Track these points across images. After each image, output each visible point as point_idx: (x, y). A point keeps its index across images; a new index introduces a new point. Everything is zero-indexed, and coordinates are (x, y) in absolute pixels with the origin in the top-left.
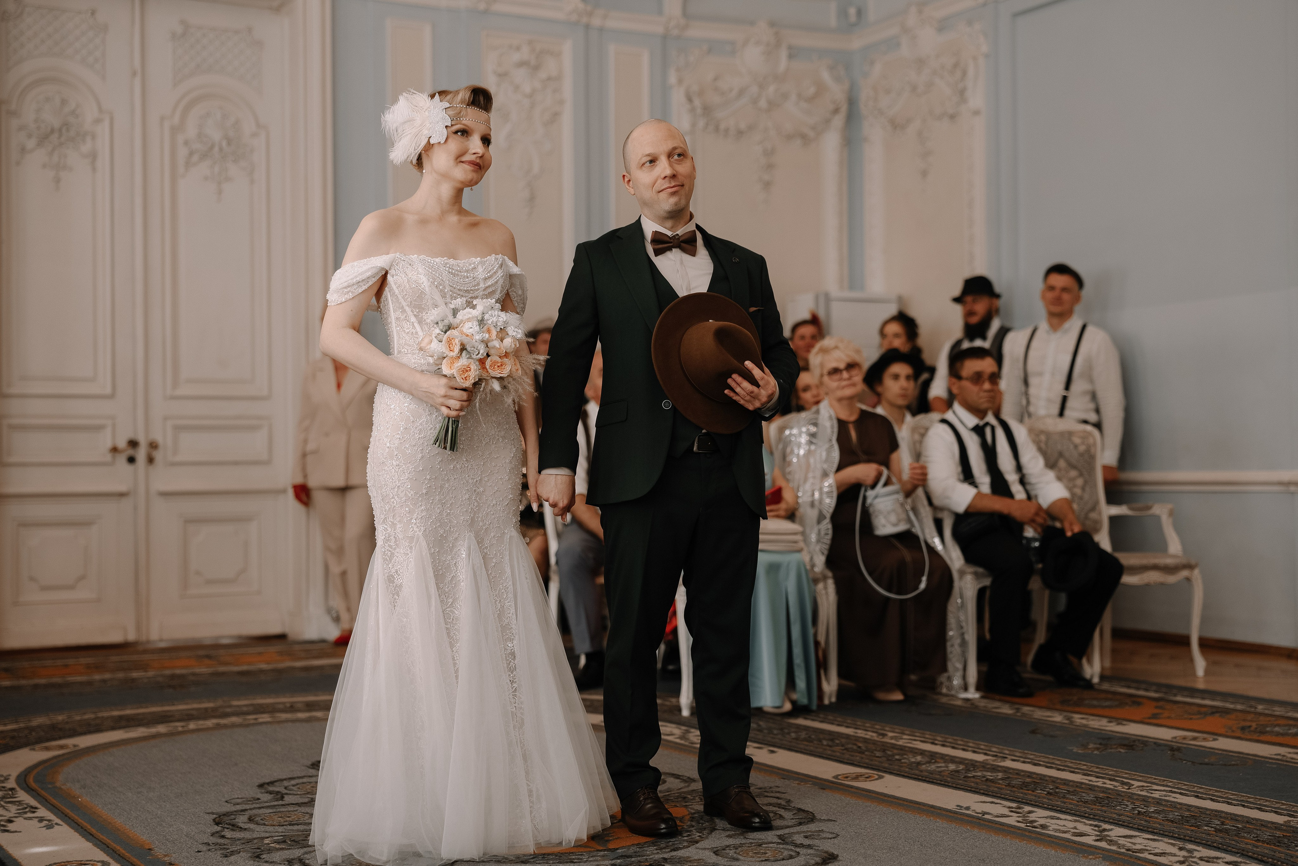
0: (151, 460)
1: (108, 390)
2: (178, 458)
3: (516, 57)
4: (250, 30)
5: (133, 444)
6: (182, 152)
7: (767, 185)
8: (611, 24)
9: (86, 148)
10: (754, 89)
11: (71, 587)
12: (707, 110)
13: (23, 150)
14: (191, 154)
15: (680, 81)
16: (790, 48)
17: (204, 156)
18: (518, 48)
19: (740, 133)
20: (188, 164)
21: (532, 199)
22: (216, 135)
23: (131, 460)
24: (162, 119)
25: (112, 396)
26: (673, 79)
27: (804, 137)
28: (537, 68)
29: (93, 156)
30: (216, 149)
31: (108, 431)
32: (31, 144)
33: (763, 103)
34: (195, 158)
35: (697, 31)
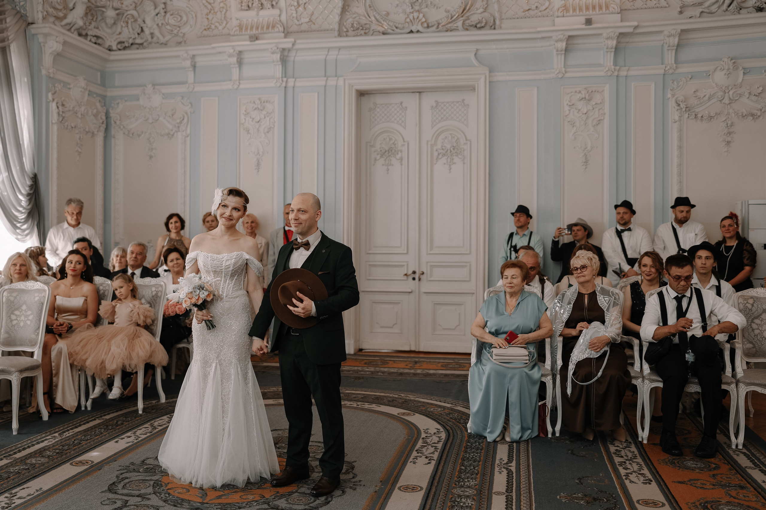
0: (420, 279)
1: (405, 252)
2: (431, 279)
3: (579, 96)
4: (463, 100)
5: (414, 272)
6: (436, 154)
7: (728, 143)
8: (631, 73)
9: (398, 157)
10: (720, 94)
11: (392, 327)
12: (688, 109)
13: (376, 160)
14: (439, 154)
15: (673, 96)
16: (744, 68)
17: (444, 155)
18: (580, 92)
19: (711, 118)
20: (437, 159)
21: (586, 162)
22: (448, 146)
23: (414, 279)
24: (428, 142)
25: (407, 253)
26: (669, 96)
27: (753, 115)
28: (590, 100)
29: (401, 159)
30: (449, 151)
31: (406, 267)
32: (378, 157)
33: (726, 101)
34: (440, 156)
35: (683, 69)
